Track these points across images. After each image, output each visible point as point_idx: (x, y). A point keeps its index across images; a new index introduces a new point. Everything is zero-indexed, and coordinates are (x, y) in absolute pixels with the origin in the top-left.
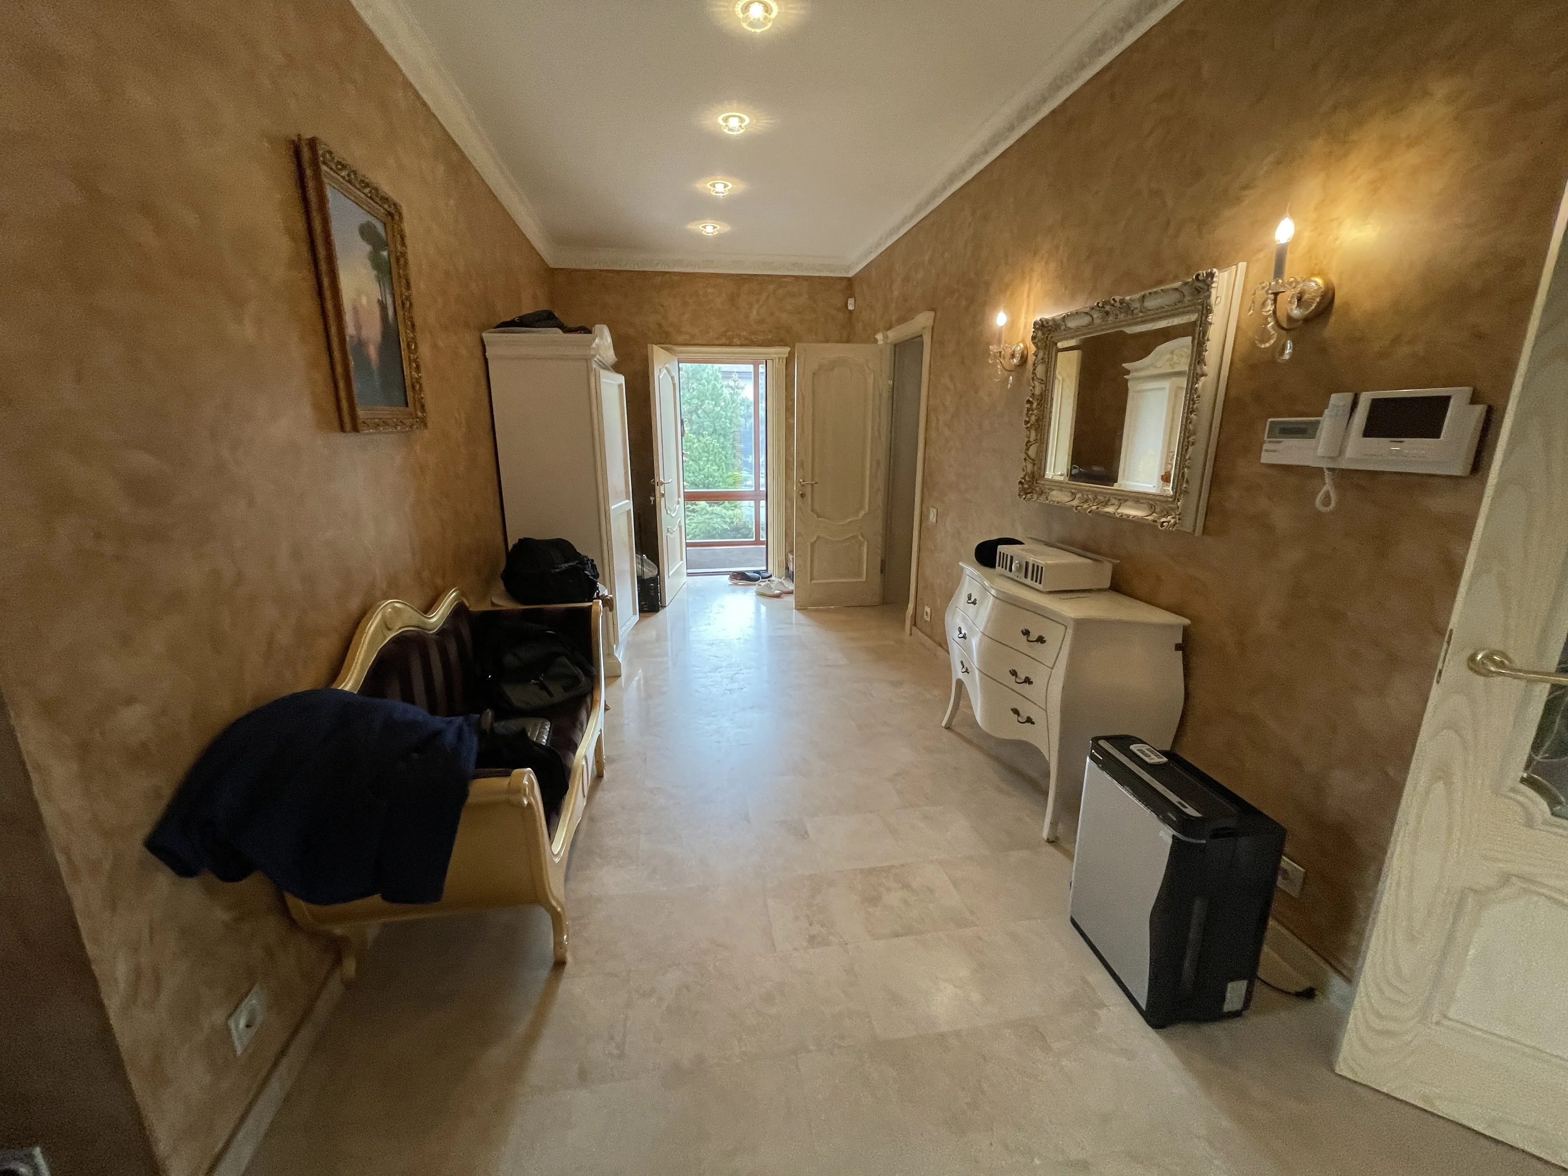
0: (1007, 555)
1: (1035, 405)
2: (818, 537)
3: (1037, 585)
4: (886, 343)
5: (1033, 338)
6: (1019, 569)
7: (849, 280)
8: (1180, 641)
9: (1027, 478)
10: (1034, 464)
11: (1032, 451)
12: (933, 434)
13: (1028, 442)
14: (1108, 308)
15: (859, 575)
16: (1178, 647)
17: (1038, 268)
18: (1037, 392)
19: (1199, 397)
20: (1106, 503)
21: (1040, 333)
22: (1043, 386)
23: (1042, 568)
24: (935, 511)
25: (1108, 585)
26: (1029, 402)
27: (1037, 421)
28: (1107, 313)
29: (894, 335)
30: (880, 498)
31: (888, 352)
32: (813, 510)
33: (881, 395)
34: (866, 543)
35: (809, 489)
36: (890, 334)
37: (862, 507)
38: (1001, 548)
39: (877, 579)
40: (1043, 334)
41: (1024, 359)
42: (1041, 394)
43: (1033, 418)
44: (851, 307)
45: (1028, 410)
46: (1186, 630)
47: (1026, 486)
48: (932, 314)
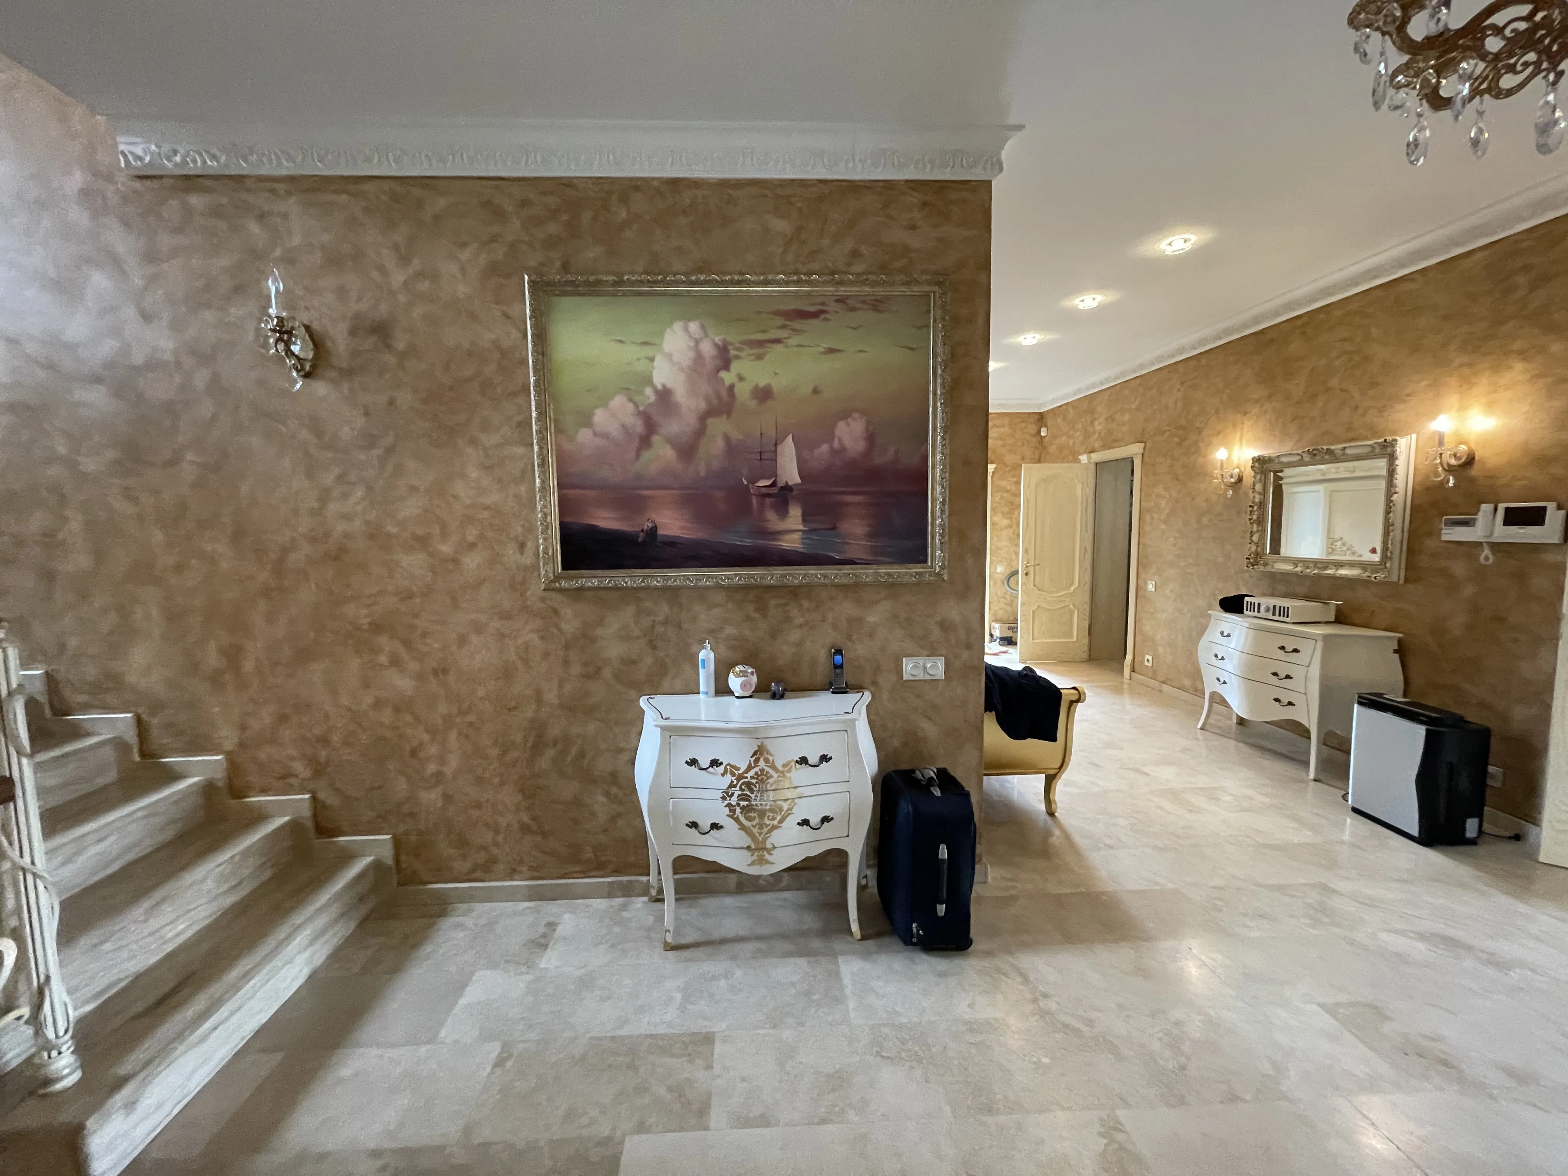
0: (1254, 603)
1: (1255, 508)
2: (1039, 606)
3: (1285, 619)
4: (1089, 462)
5: (1252, 467)
6: (1268, 610)
7: (1040, 414)
8: (1396, 648)
9: (1252, 555)
10: (1258, 546)
11: (1255, 538)
13: (1252, 532)
14: (1315, 452)
15: (1071, 636)
16: (1395, 651)
18: (1257, 500)
19: (1394, 505)
20: (1326, 568)
21: (1257, 464)
22: (1262, 497)
23: (1288, 608)
24: (1154, 583)
25: (1332, 619)
26: (1251, 506)
27: (1258, 518)
28: (1315, 455)
29: (1096, 457)
30: (1088, 577)
32: (1034, 585)
33: (1087, 498)
34: (1076, 611)
35: (1031, 570)
36: (1093, 455)
37: (1072, 584)
38: (1247, 599)
39: (1086, 641)
42: (1260, 502)
43: (1255, 517)
44: (1043, 434)
45: (1251, 512)
46: (1400, 641)
47: (1251, 560)
48: (1142, 445)
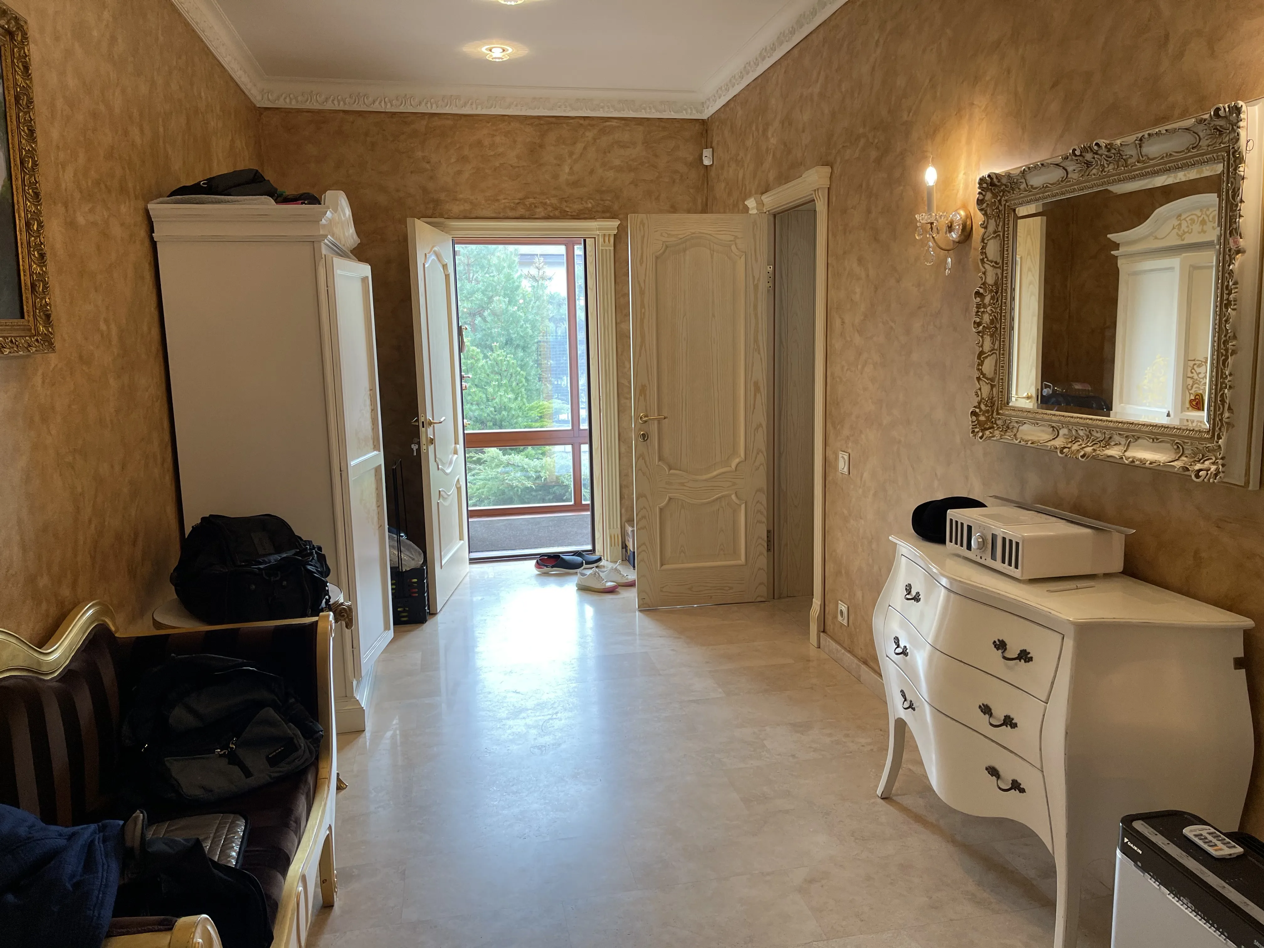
0: (962, 524)
1: (987, 300)
2: (670, 499)
3: (1011, 570)
4: (761, 212)
5: (980, 202)
6: (982, 545)
7: (703, 122)
8: (1241, 654)
9: (983, 407)
10: (992, 386)
11: (988, 366)
12: (837, 344)
13: (981, 353)
14: (1089, 156)
15: (735, 553)
16: (1239, 663)
17: (981, 101)
18: (990, 280)
19: (1236, 283)
20: (1107, 443)
21: (989, 196)
22: (999, 271)
23: (1017, 544)
24: (846, 457)
25: (1118, 566)
26: (978, 294)
27: (992, 322)
28: (1088, 164)
29: (770, 200)
30: (761, 439)
31: (764, 224)
32: (660, 459)
33: (756, 287)
34: (743, 506)
35: (654, 427)
36: (766, 198)
37: (735, 453)
38: (952, 514)
39: (763, 561)
40: (995, 196)
41: (967, 233)
42: (996, 283)
43: (986, 318)
44: (707, 162)
45: (978, 306)
46: (1248, 636)
47: (982, 418)
48: (828, 169)
